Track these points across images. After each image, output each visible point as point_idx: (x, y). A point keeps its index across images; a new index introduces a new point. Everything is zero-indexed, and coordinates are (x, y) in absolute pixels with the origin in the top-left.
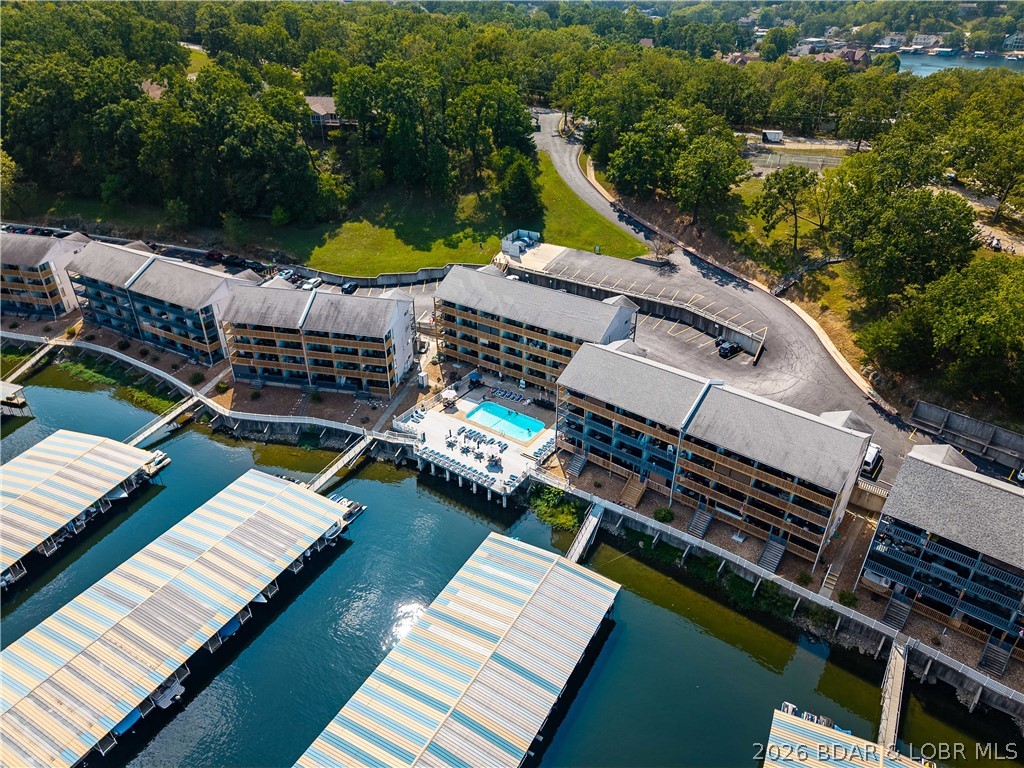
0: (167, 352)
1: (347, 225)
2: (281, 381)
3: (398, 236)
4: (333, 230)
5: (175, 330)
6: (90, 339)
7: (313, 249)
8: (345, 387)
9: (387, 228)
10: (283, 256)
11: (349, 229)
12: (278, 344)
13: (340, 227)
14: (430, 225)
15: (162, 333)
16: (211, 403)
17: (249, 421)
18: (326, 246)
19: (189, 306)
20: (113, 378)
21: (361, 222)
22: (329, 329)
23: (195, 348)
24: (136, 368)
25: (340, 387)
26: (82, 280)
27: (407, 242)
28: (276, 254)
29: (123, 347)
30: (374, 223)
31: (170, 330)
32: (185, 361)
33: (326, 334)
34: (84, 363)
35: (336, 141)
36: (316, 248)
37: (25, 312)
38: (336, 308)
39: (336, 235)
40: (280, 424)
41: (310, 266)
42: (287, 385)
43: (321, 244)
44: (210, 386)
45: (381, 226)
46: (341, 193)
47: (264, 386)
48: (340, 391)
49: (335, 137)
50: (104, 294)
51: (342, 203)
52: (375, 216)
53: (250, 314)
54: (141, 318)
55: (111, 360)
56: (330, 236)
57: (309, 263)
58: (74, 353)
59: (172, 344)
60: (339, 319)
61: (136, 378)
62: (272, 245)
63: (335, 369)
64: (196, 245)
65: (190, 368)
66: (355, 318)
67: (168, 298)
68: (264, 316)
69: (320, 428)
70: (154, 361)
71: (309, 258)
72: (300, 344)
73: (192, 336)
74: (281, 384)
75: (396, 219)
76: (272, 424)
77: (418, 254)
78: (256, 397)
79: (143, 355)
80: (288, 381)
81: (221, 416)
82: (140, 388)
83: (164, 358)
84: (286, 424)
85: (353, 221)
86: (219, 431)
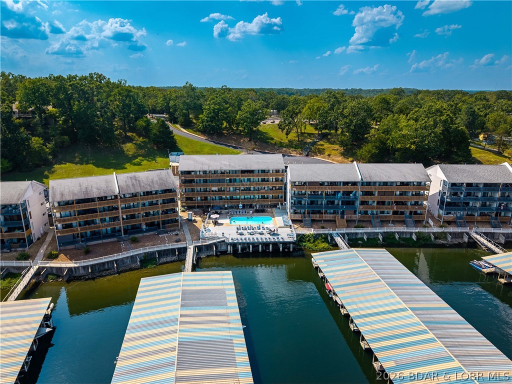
4: (50, 169)
12: (98, 211)
13: (53, 167)
16: (52, 265)
25: (144, 231)
38: (135, 180)
43: (46, 177)
47: (87, 246)
49: (19, 123)
51: (49, 154)
63: (141, 218)
66: (152, 182)
68: (86, 193)
72: (117, 206)
78: (87, 252)
81: (70, 268)
86: (72, 280)
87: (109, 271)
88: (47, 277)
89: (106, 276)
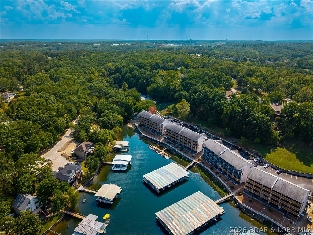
0: (223, 175)
1: (278, 148)
2: (259, 199)
3: (297, 157)
4: (274, 149)
5: (228, 171)
6: (203, 163)
7: (267, 154)
8: (280, 210)
9: (293, 153)
10: (257, 153)
11: (279, 150)
12: (262, 189)
13: (276, 148)
14: (310, 157)
15: (223, 170)
16: (236, 197)
17: (249, 209)
18: (271, 154)
19: (235, 167)
20: (208, 177)
21: (283, 148)
22: (282, 193)
23: (232, 177)
24: (215, 177)
25: (278, 209)
26: (205, 148)
27: (301, 161)
28: (254, 152)
29: (212, 169)
30: (288, 150)
31: (227, 170)
32: (228, 180)
33: (280, 194)
34: (201, 170)
35: (278, 120)
36: (268, 153)
37: (188, 149)
38: (285, 186)
39: (275, 151)
40: (258, 215)
41: (265, 159)
42: (260, 201)
43: (270, 153)
44: (236, 191)
45: (291, 152)
46: (279, 138)
47: (253, 198)
48: (278, 211)
49: (278, 119)
50: (210, 154)
51: (278, 141)
52: (289, 148)
53: (256, 178)
54: (219, 163)
55: (209, 172)
56: (273, 151)
57: (266, 158)
58: (199, 166)
59: (226, 174)
60: (286, 191)
61: (214, 180)
62: (253, 148)
63: (279, 204)
64: (230, 141)
65: (230, 183)
66: (292, 192)
67: (230, 163)
68: (260, 180)
69: (272, 222)
70: (220, 177)
71: (265, 157)
72: (270, 192)
73: (233, 174)
74: (258, 200)
75: (297, 151)
76: (255, 214)
77: (305, 167)
78: (250, 201)
79: (217, 173)
80: (260, 200)
81: (240, 203)
82: (215, 183)
83: (222, 176)
84: (260, 215)
85: (281, 148)
86: (238, 208)
87: (251, 215)
88: (233, 200)
89: (249, 216)
